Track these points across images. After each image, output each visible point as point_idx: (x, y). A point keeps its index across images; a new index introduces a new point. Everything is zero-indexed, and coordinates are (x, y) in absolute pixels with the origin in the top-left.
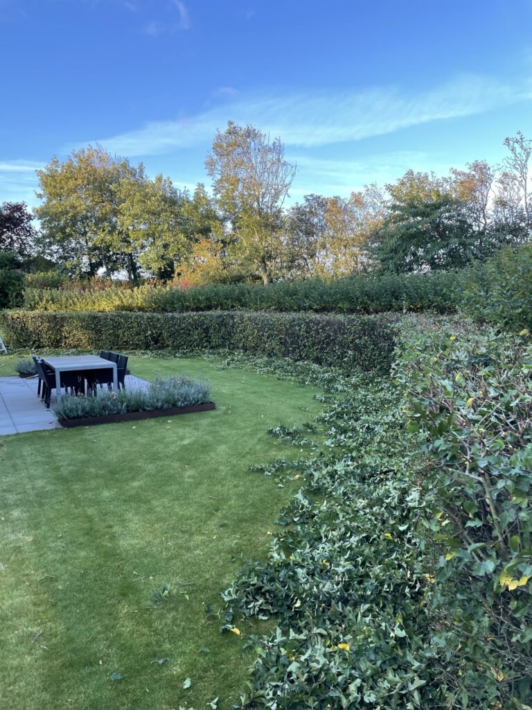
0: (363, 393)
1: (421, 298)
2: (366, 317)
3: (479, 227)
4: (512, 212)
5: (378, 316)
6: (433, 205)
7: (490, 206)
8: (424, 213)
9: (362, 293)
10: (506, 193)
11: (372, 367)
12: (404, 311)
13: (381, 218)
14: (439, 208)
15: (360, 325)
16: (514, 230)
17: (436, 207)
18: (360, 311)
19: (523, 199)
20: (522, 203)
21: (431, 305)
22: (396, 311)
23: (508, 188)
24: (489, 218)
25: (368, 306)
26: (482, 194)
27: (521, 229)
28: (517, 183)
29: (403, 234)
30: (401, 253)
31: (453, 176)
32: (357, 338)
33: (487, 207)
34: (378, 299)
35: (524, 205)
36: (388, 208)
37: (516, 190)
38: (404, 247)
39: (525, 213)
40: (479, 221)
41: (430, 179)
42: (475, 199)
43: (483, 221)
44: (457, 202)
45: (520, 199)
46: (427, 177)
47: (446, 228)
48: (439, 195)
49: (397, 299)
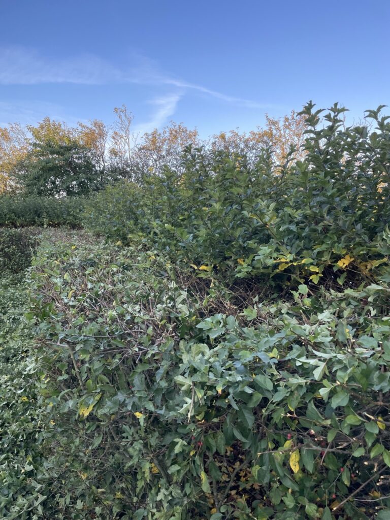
0: (12, 291)
1: (58, 217)
2: (13, 230)
3: (100, 168)
4: (121, 160)
5: (23, 230)
6: (66, 147)
7: (107, 154)
8: (59, 152)
9: (9, 211)
10: (117, 146)
11: (20, 270)
12: (45, 226)
13: (25, 151)
14: (70, 150)
15: (8, 236)
16: (123, 172)
17: (68, 149)
18: (8, 225)
19: (128, 152)
20: (127, 154)
21: (65, 222)
22: (39, 226)
23: (118, 143)
24: (106, 162)
25: (15, 222)
26: (101, 144)
27: (127, 172)
28: (123, 140)
29: (44, 167)
30: (42, 182)
31: (80, 128)
32: (6, 247)
33: (105, 154)
34: (23, 216)
35: (128, 156)
36: (30, 144)
37: (123, 145)
38: (44, 177)
39: (129, 161)
40: (100, 163)
41: (63, 127)
42: (96, 147)
43: (103, 164)
44: (83, 147)
45: (125, 152)
46: (60, 125)
47: (77, 165)
48: (70, 141)
49: (39, 217)
